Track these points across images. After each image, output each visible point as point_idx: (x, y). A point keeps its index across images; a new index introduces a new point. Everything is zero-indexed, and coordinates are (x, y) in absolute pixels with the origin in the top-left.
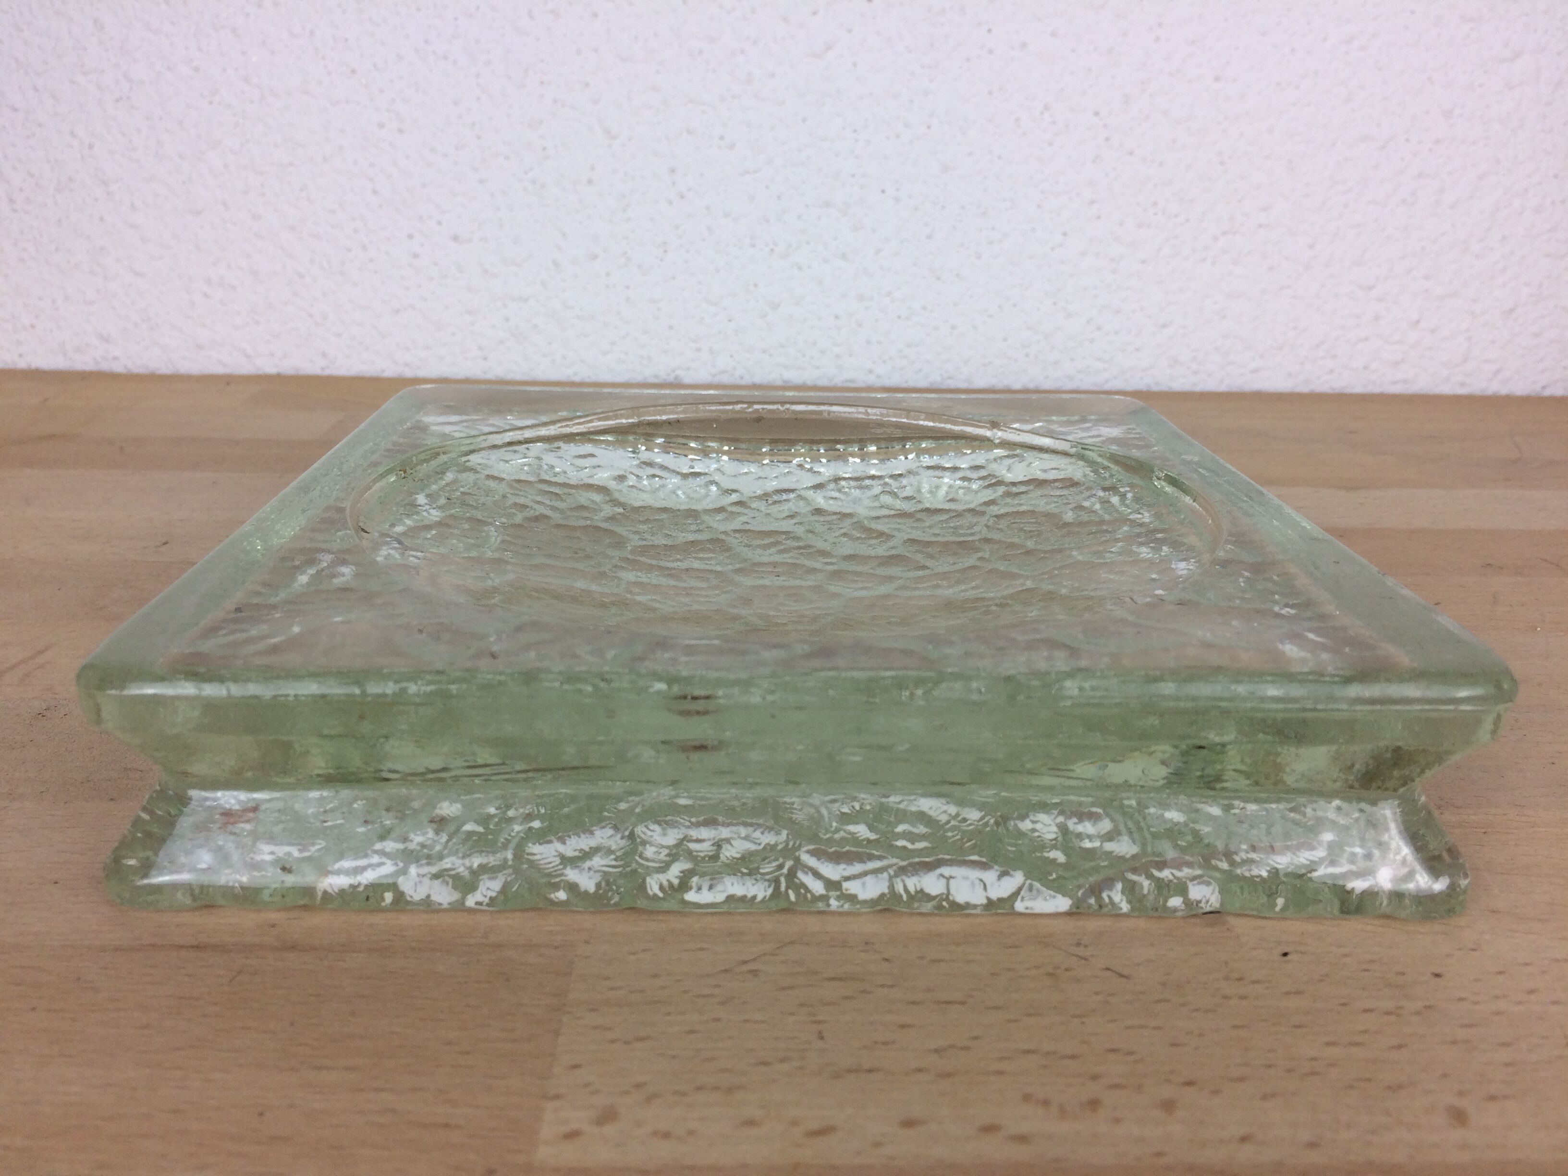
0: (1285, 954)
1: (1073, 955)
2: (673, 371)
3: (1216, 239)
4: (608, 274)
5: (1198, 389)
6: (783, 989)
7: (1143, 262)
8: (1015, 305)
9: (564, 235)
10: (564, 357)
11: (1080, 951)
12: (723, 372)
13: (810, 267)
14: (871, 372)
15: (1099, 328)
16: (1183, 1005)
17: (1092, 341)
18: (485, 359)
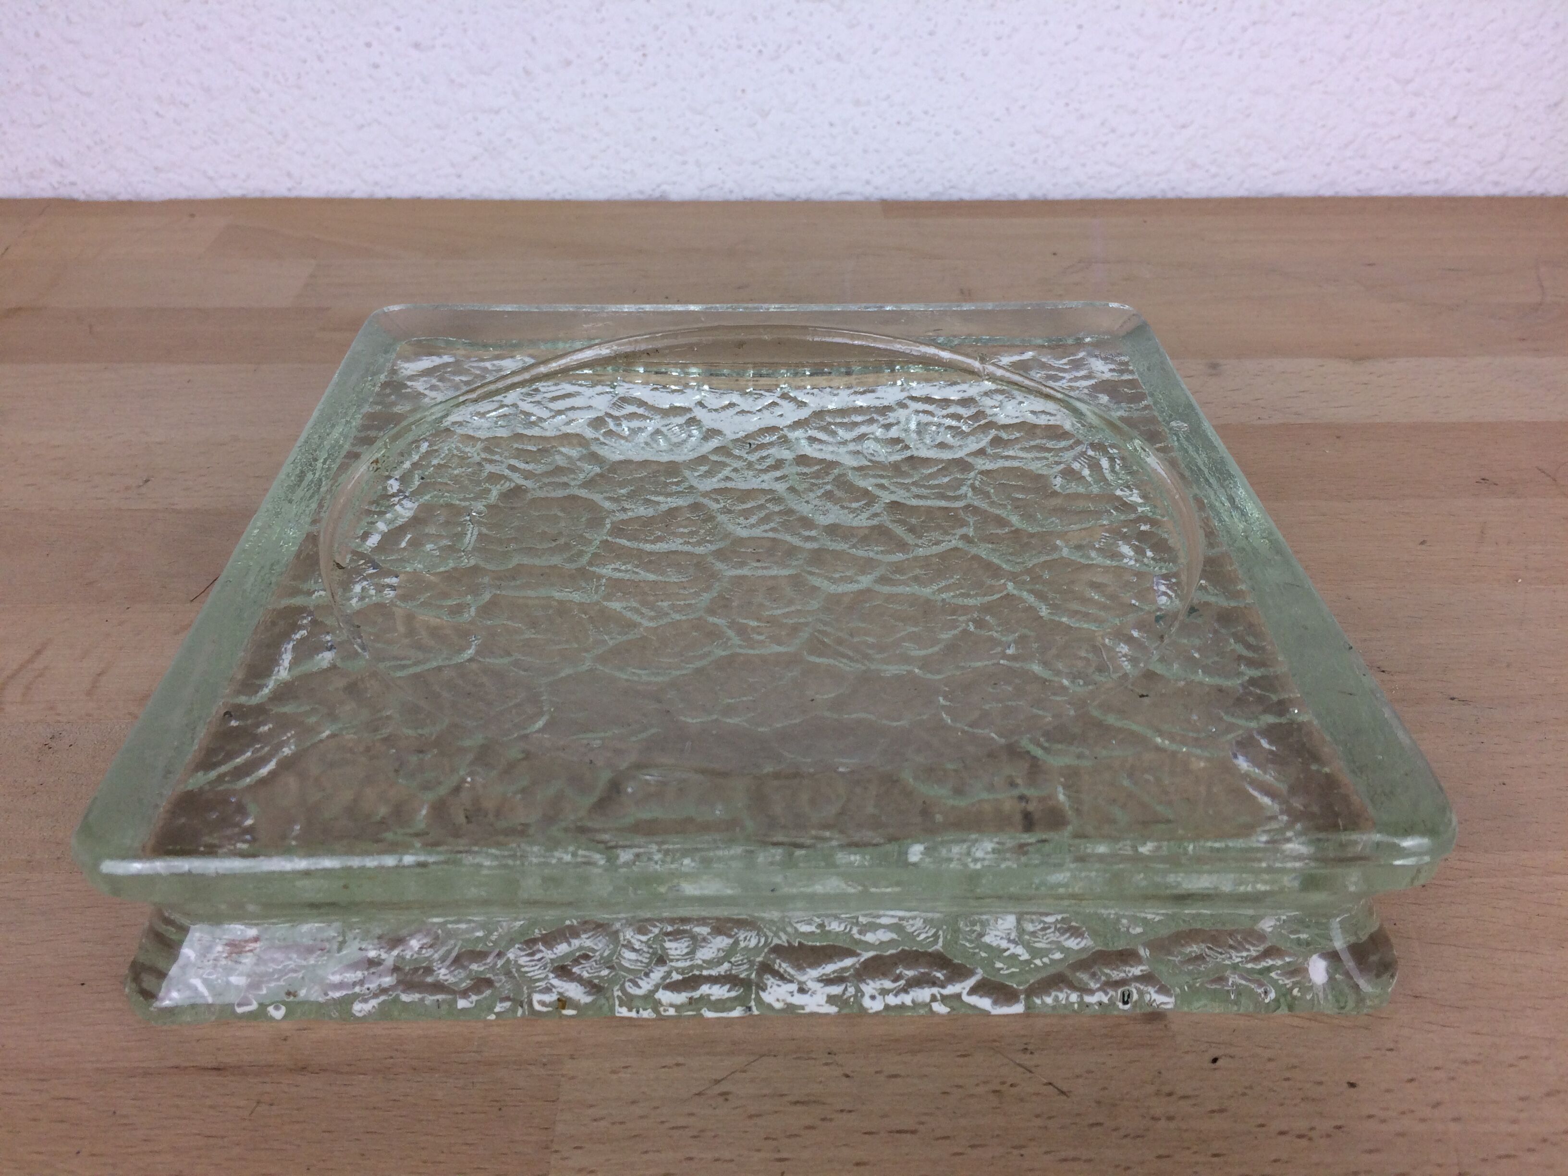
0: (1215, 1060)
1: (1020, 1065)
2: (659, 186)
3: (1244, 29)
4: (583, 82)
5: (1216, 194)
6: (751, 1117)
7: (1164, 57)
8: (1023, 107)
9: (534, 39)
10: (542, 173)
11: (1025, 1059)
12: (711, 186)
13: (802, 69)
14: (868, 182)
15: (1113, 131)
16: (1116, 1129)
17: (1105, 144)
18: (459, 176)
